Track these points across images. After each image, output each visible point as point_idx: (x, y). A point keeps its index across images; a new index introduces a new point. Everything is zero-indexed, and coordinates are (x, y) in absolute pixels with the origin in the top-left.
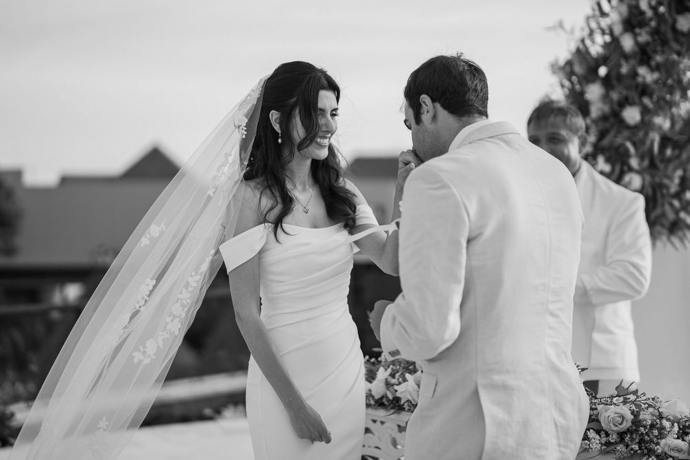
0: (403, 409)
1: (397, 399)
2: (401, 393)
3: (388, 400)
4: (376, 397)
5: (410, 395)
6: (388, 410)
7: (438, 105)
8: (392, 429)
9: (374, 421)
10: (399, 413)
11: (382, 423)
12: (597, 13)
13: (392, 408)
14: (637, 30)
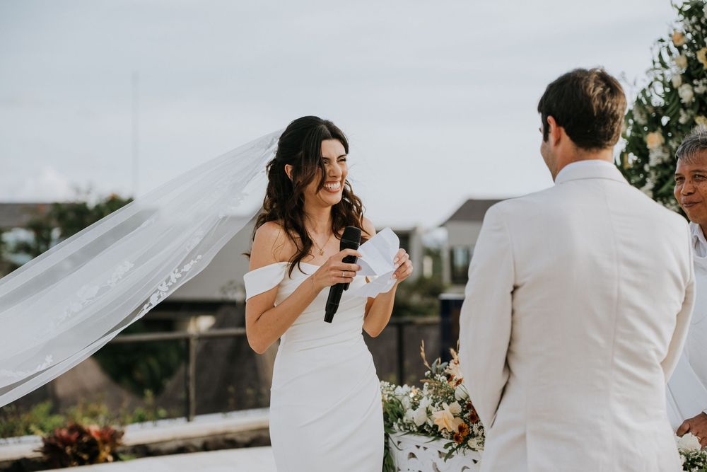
0: (441, 437)
1: (436, 427)
2: (438, 421)
3: (429, 428)
4: (419, 425)
5: (446, 422)
6: (430, 437)
7: (562, 130)
8: (433, 455)
9: (418, 447)
10: (439, 439)
11: (425, 448)
12: (658, 65)
13: (433, 435)
14: (695, 82)
